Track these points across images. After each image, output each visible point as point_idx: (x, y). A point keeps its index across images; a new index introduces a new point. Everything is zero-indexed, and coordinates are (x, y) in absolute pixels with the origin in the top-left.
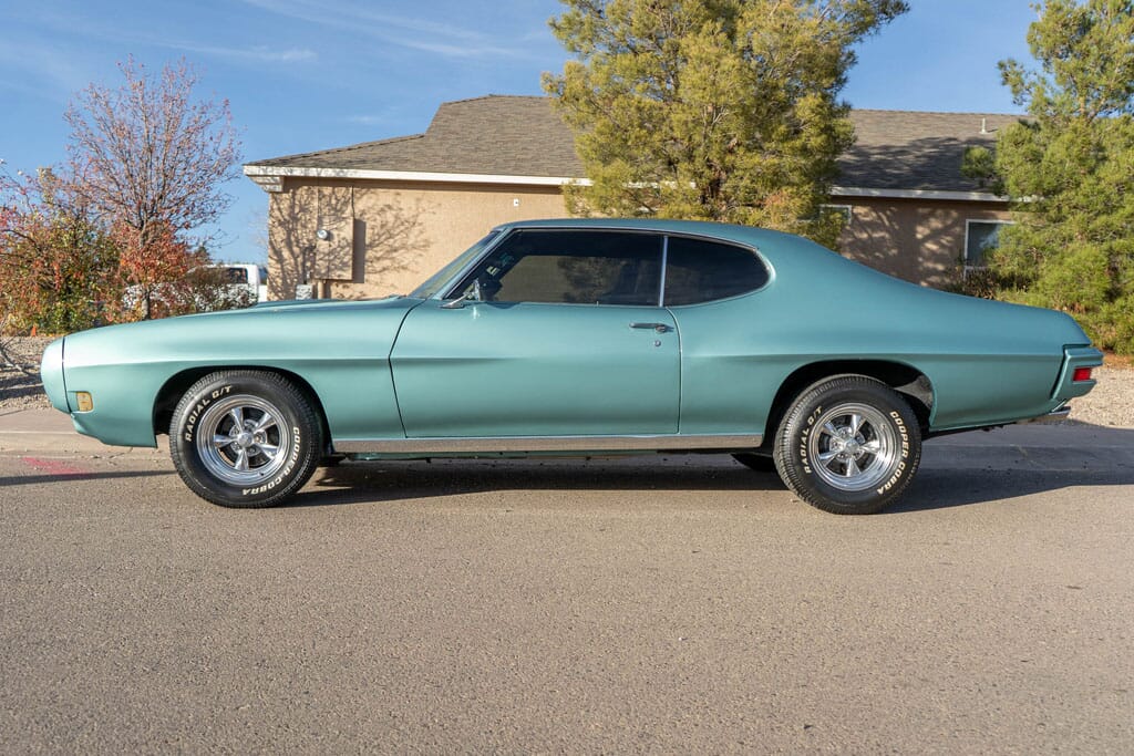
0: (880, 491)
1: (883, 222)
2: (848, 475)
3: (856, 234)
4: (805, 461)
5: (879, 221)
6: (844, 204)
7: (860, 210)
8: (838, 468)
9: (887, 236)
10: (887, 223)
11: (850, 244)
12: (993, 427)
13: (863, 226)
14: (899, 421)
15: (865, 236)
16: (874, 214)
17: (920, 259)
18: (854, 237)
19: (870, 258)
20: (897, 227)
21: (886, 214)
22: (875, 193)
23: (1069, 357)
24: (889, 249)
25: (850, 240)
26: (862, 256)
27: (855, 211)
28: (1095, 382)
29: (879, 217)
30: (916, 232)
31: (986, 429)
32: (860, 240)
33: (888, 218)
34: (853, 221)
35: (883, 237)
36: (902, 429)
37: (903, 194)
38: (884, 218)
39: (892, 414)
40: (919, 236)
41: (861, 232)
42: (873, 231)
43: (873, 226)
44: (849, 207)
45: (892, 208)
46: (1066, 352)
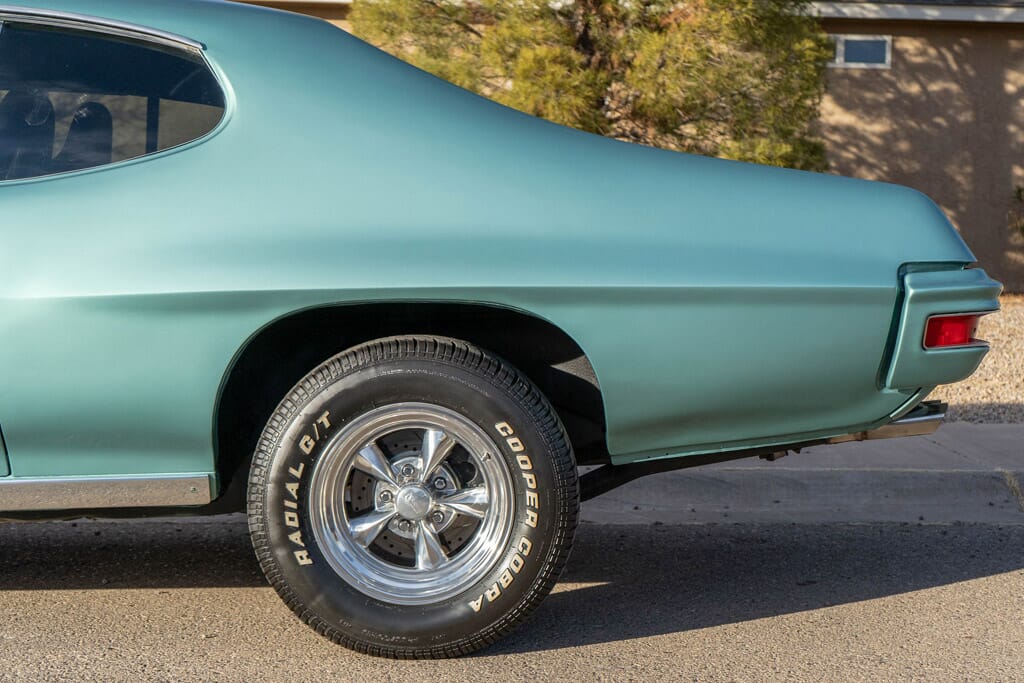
0: (475, 605)
1: (948, 66)
2: (421, 565)
3: (899, 85)
4: (295, 537)
5: (940, 64)
6: (881, 34)
7: (909, 45)
8: (392, 550)
9: (954, 87)
10: (954, 66)
11: (889, 104)
12: (784, 449)
13: (913, 72)
14: (515, 444)
15: (915, 89)
16: (932, 51)
17: (1012, 128)
18: (898, 91)
19: (924, 127)
20: (972, 73)
21: (951, 50)
22: (932, 13)
23: (911, 292)
24: (959, 111)
25: (890, 96)
26: (912, 124)
27: (899, 45)
28: (984, 348)
29: (942, 58)
30: (1003, 80)
31: (768, 454)
32: (908, 96)
33: (956, 56)
34: (893, 64)
35: (946, 91)
36: (524, 463)
37: (980, 15)
38: (949, 57)
39: (498, 426)
40: (1010, 88)
41: (909, 82)
42: (932, 79)
43: (929, 71)
44: (888, 38)
45: (965, 41)
46: (907, 280)
